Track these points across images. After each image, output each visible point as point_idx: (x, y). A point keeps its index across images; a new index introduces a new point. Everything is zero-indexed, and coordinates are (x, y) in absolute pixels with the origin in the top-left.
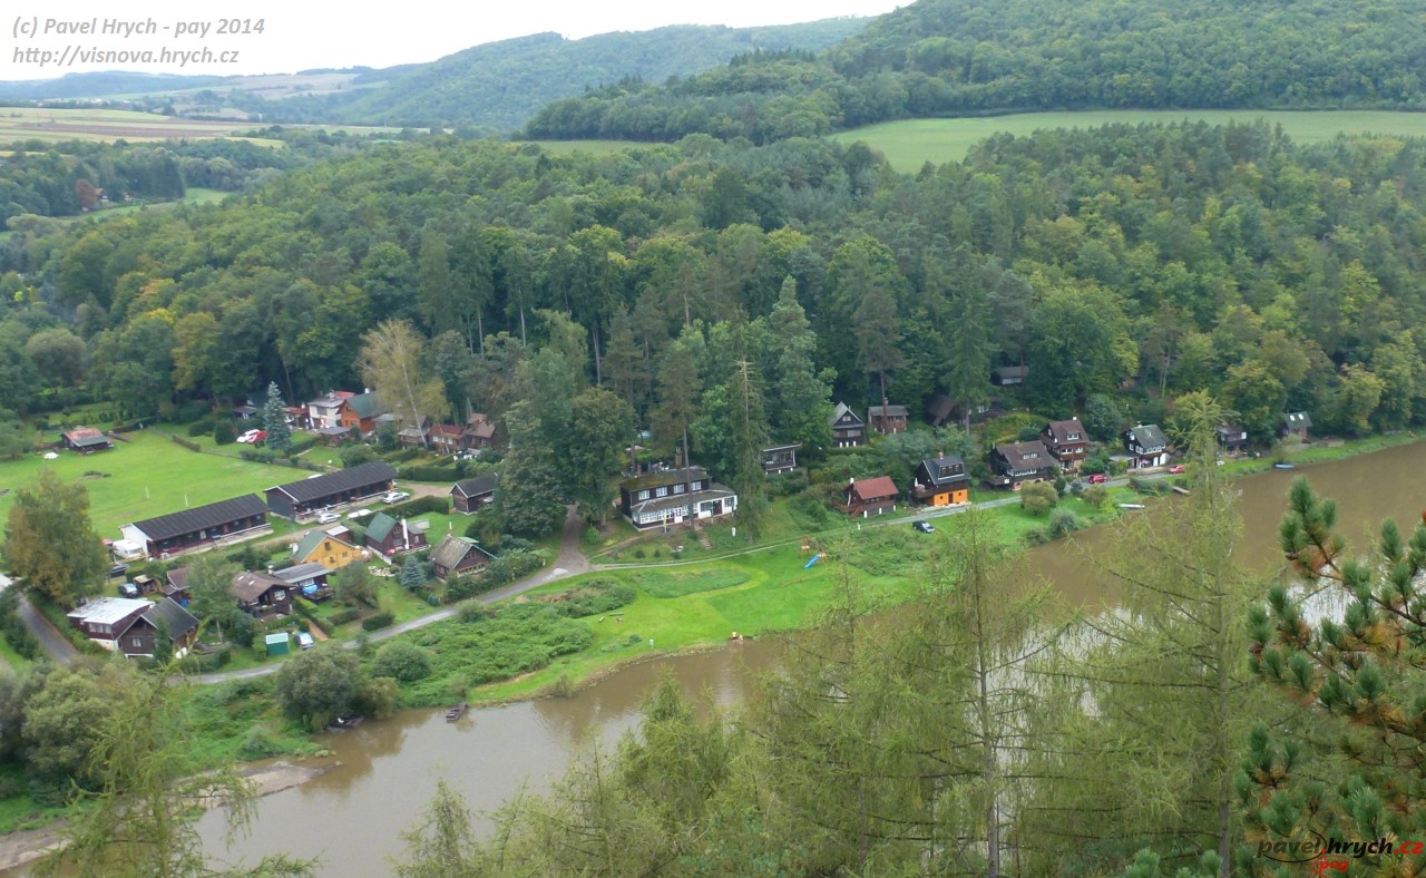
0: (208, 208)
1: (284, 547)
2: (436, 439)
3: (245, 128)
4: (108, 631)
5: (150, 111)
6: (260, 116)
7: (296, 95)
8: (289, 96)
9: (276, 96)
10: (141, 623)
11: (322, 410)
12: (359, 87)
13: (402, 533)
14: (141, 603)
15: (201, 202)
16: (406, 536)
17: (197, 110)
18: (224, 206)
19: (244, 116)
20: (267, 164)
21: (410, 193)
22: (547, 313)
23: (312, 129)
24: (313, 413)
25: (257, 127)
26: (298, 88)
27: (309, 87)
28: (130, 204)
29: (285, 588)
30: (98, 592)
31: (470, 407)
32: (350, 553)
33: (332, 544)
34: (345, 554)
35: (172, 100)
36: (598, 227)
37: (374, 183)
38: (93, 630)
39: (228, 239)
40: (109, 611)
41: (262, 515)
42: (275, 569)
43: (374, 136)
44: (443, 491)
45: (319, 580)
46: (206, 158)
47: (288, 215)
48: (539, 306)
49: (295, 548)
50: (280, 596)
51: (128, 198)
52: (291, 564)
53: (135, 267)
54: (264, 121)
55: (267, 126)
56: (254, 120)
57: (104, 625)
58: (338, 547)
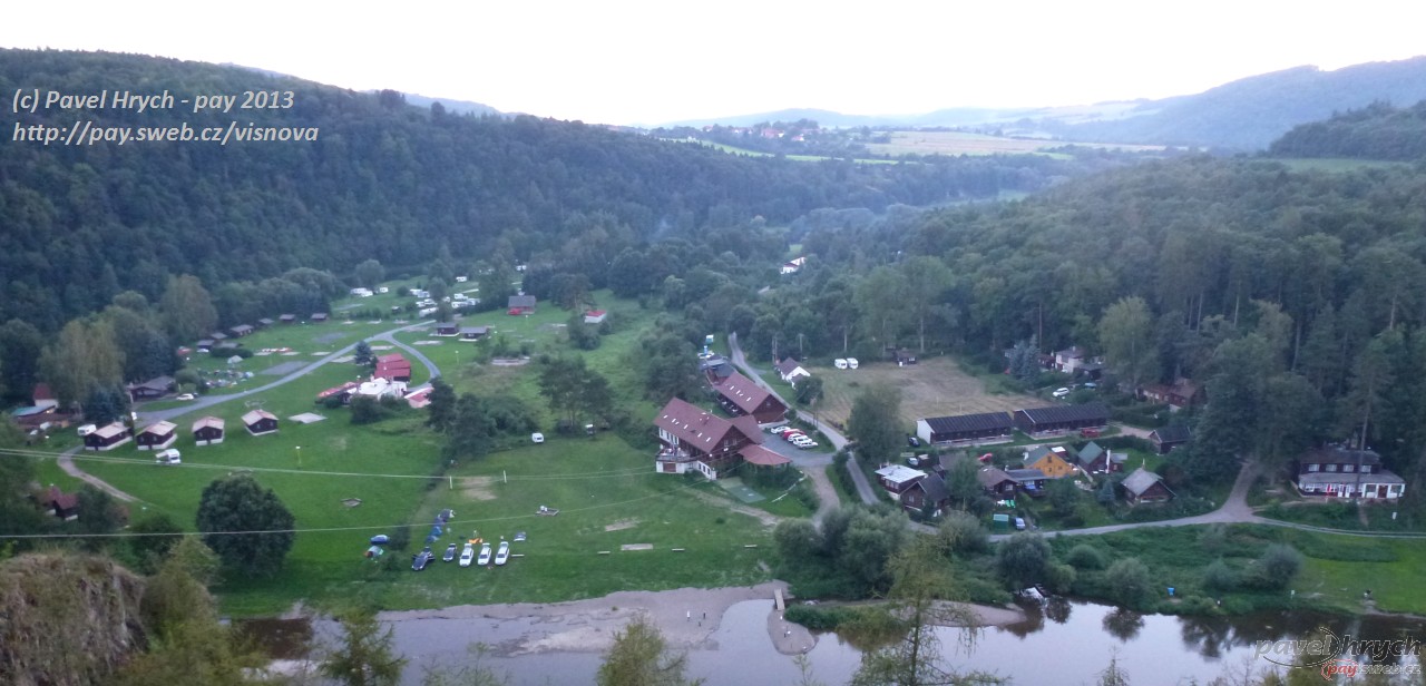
0: (1014, 204)
1: (1020, 455)
2: (1146, 393)
3: (1049, 145)
4: (897, 487)
5: (986, 133)
6: (1060, 137)
7: (1089, 120)
8: (1084, 121)
9: (1075, 122)
10: (917, 485)
11: (1065, 359)
12: (1139, 113)
13: (1105, 461)
14: (920, 473)
15: (1009, 200)
16: (1108, 463)
17: (1017, 132)
18: (1024, 203)
19: (1049, 136)
20: (1059, 172)
21: (1164, 198)
22: (1262, 303)
23: (1095, 146)
24: (1059, 359)
25: (1057, 145)
26: (1092, 116)
27: (1099, 114)
28: (962, 199)
29: (1014, 484)
30: (894, 460)
31: (1178, 371)
32: (1064, 468)
33: (1053, 458)
34: (1060, 468)
35: (1003, 125)
36: (1320, 235)
37: (1137, 190)
38: (888, 485)
39: (1024, 226)
40: (900, 474)
41: (1009, 428)
42: (1010, 468)
43: (1142, 152)
44: (1143, 434)
45: (1038, 483)
46: (1018, 167)
47: (1069, 211)
48: (1255, 297)
49: (1026, 456)
50: (1011, 488)
51: (962, 195)
52: (1021, 467)
53: (957, 244)
54: (1063, 140)
55: (1064, 144)
56: (1056, 139)
57: (895, 483)
58: (1058, 461)
